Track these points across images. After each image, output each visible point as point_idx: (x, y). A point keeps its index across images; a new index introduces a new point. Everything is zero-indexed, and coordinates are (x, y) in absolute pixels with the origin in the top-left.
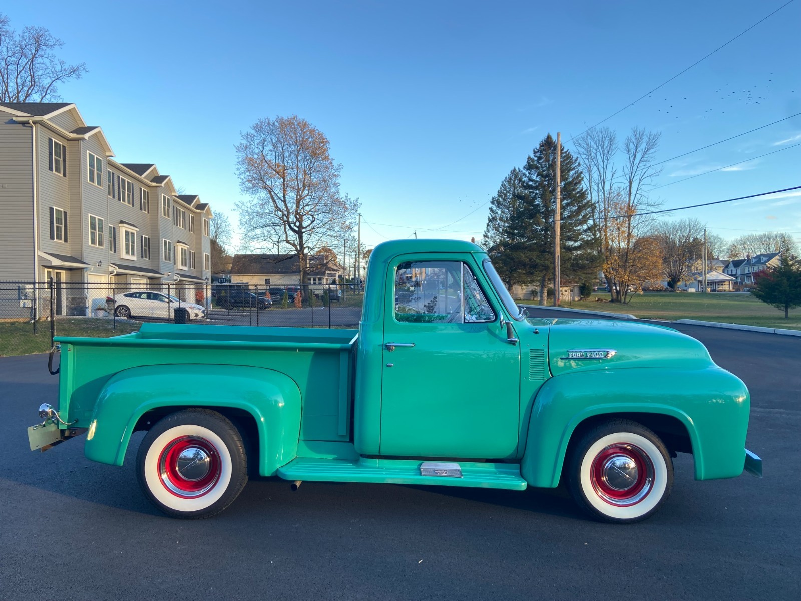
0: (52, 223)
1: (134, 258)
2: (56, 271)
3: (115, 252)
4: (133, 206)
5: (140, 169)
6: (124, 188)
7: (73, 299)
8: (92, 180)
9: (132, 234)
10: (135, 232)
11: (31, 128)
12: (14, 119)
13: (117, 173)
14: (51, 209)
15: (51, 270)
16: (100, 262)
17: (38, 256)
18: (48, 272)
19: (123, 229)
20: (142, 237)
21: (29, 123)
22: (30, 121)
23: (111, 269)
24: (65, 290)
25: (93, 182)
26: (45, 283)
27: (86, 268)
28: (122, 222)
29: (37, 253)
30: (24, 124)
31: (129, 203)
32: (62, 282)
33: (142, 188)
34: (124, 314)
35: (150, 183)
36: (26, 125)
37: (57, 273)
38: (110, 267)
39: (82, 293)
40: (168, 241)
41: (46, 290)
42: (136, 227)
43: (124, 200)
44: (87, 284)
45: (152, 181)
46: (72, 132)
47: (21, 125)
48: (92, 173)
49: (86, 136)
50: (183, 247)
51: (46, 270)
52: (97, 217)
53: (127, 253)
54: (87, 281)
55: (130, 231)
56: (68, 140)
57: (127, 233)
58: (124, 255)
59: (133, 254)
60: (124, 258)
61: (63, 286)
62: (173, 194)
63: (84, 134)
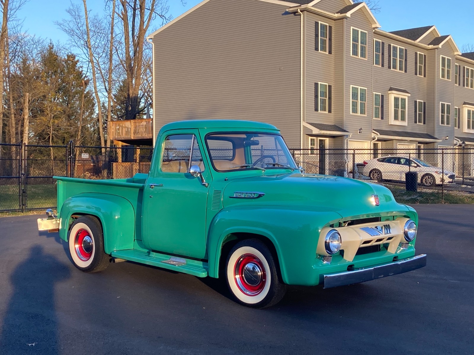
0: (316, 96)
1: (405, 123)
2: (319, 138)
3: (382, 118)
4: (406, 71)
5: (414, 34)
6: (395, 55)
7: (336, 163)
8: (355, 53)
9: (403, 100)
10: (407, 98)
11: (300, 16)
12: (287, 10)
13: (387, 42)
14: (316, 84)
15: (315, 138)
16: (361, 129)
17: (303, 126)
18: (311, 139)
19: (392, 96)
20: (416, 102)
21: (297, 12)
22: (299, 10)
23: (373, 135)
24: (328, 155)
25: (357, 55)
26: (309, 149)
27: (347, 136)
28: (391, 89)
29: (303, 123)
30: (295, 13)
31: (401, 69)
32: (326, 148)
33: (418, 53)
34: (377, 178)
35: (428, 46)
36: (297, 14)
37: (320, 140)
38: (372, 133)
39: (342, 158)
40: (446, 103)
41: (310, 155)
42: (408, 93)
43: (395, 67)
44: (347, 149)
45: (429, 45)
46: (337, 13)
47: (293, 15)
48: (355, 47)
49: (348, 14)
50: (470, 109)
51: (310, 138)
52: (359, 87)
53: (396, 118)
54: (347, 147)
55: (400, 97)
56: (334, 20)
57: (396, 99)
58: (392, 121)
59: (403, 119)
60: (392, 124)
61: (327, 152)
62: (456, 53)
63: (346, 12)
